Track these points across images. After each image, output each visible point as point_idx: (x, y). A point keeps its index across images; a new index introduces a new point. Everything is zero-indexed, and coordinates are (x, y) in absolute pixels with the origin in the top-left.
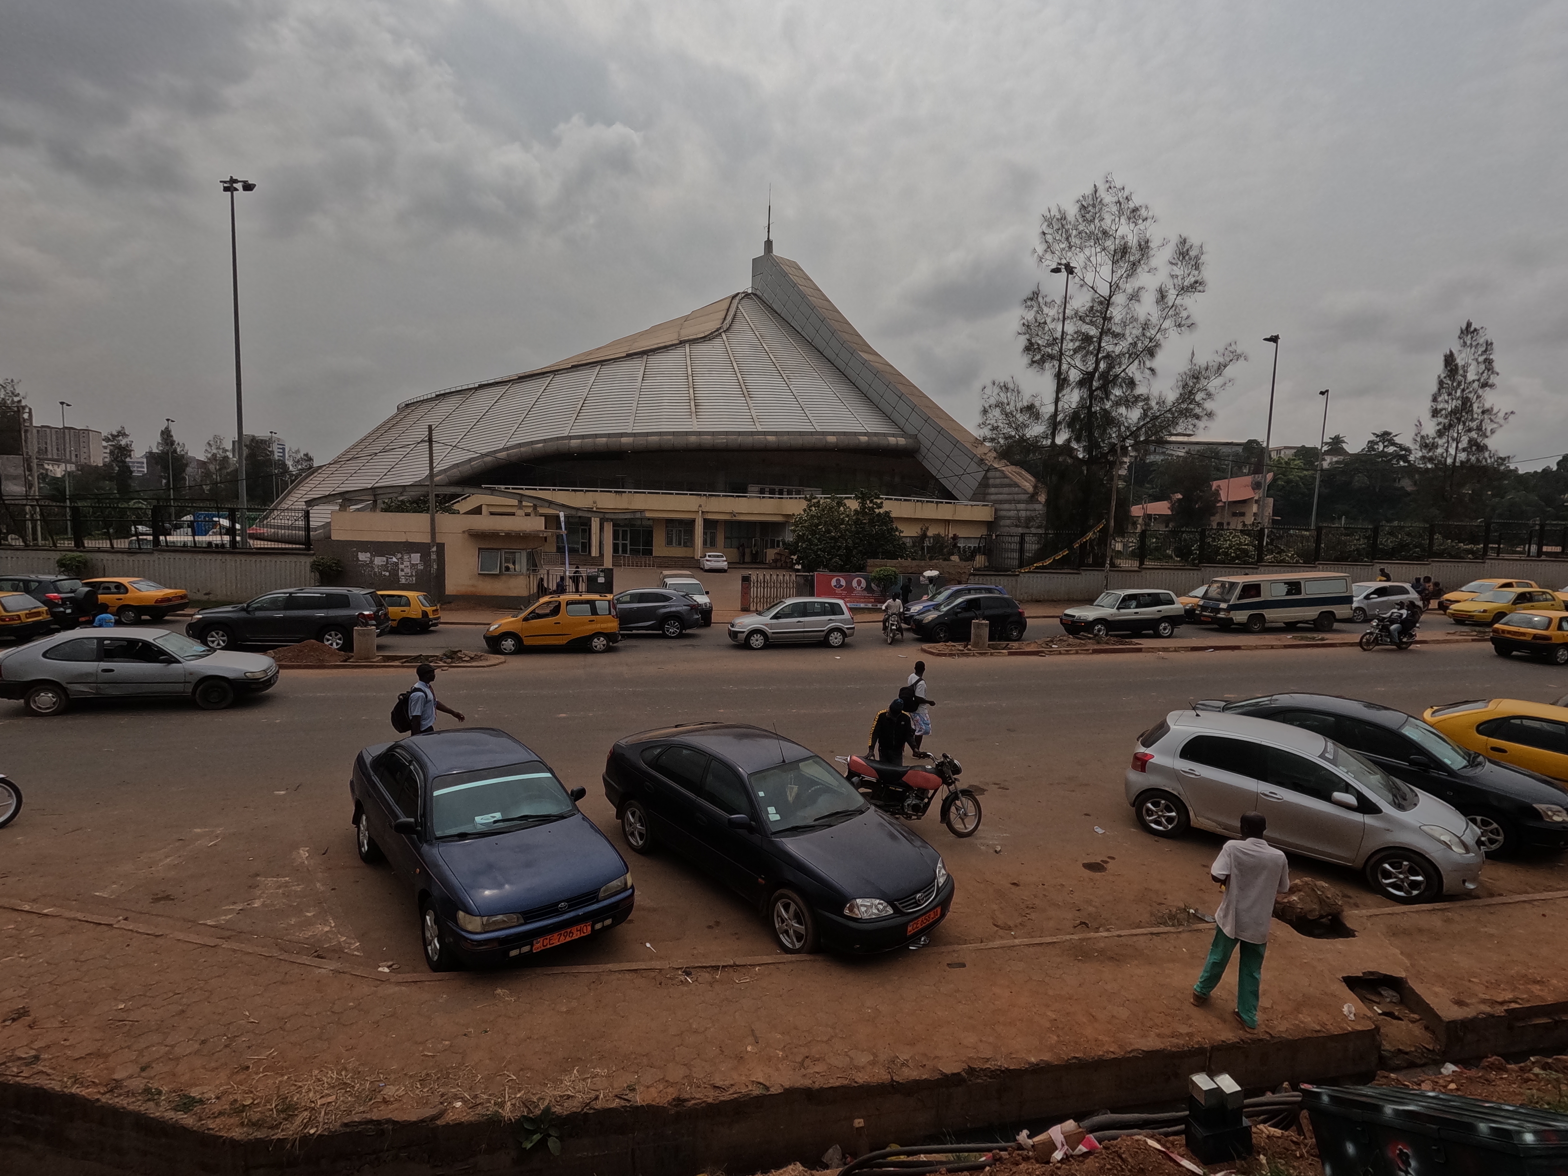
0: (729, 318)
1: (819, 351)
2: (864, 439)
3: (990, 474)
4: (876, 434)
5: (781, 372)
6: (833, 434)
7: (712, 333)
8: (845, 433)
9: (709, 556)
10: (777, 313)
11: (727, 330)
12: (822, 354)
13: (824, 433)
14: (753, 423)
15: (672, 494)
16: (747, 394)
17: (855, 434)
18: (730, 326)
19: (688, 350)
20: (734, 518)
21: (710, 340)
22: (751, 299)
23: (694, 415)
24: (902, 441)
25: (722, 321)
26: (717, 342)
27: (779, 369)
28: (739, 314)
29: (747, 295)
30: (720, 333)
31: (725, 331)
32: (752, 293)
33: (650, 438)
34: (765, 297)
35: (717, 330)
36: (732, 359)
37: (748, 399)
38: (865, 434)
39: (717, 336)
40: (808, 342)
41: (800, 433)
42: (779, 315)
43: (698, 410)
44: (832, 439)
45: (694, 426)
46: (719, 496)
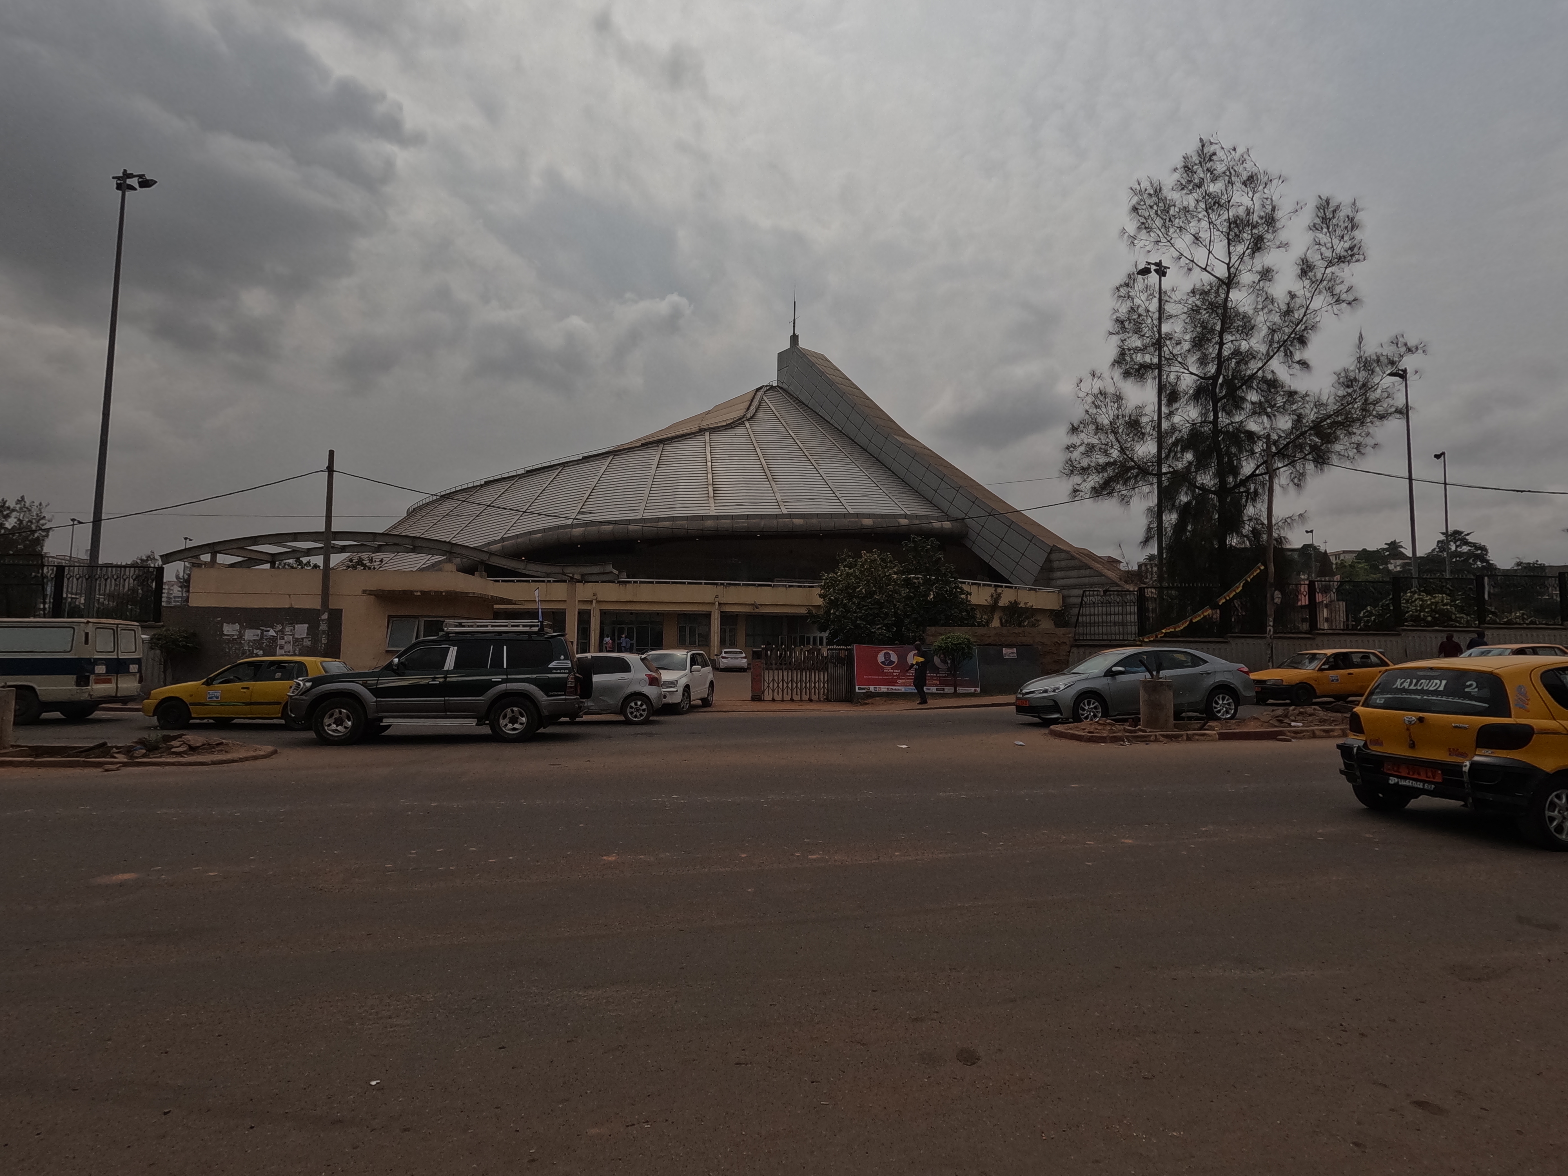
0: (753, 408)
1: (850, 439)
2: (904, 522)
3: (1054, 556)
4: (917, 517)
5: (809, 457)
6: (869, 516)
7: (734, 422)
8: (882, 516)
9: (726, 653)
10: (804, 404)
11: (751, 418)
12: (853, 441)
13: (858, 516)
14: (778, 507)
15: (684, 583)
16: (771, 477)
17: (894, 516)
18: (754, 415)
19: (707, 438)
20: (757, 610)
21: (732, 428)
22: (777, 391)
23: (712, 500)
24: (947, 525)
25: (745, 410)
26: (740, 430)
27: (807, 454)
28: (764, 404)
29: (772, 387)
30: (744, 421)
31: (748, 420)
32: (778, 386)
33: (661, 524)
34: (791, 389)
35: (740, 419)
36: (756, 445)
37: (773, 483)
38: (905, 516)
39: (739, 424)
40: (838, 430)
41: (831, 516)
42: (807, 406)
43: (715, 495)
44: (867, 522)
45: (712, 510)
46: (739, 585)
